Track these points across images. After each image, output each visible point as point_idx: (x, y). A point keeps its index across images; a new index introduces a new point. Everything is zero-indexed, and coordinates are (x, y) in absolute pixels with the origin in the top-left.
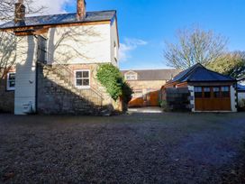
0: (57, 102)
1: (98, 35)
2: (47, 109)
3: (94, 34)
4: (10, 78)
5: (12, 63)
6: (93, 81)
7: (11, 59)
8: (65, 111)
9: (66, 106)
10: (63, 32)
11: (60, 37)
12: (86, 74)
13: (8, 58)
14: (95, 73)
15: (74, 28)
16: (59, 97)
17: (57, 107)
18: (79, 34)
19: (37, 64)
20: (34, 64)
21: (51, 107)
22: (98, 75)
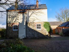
0: (33, 34)
1: (43, 13)
2: (30, 37)
3: (42, 13)
4: (14, 27)
5: (15, 22)
6: (42, 27)
7: (14, 20)
8: (36, 37)
9: (36, 36)
10: (32, 12)
11: (31, 13)
12: (40, 25)
13: (13, 20)
14: (43, 25)
15: (35, 11)
16: (33, 33)
17: (33, 36)
18: (37, 13)
19: (26, 22)
20: (25, 22)
21: (31, 36)
22: (44, 25)
